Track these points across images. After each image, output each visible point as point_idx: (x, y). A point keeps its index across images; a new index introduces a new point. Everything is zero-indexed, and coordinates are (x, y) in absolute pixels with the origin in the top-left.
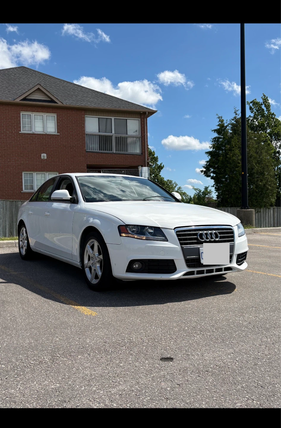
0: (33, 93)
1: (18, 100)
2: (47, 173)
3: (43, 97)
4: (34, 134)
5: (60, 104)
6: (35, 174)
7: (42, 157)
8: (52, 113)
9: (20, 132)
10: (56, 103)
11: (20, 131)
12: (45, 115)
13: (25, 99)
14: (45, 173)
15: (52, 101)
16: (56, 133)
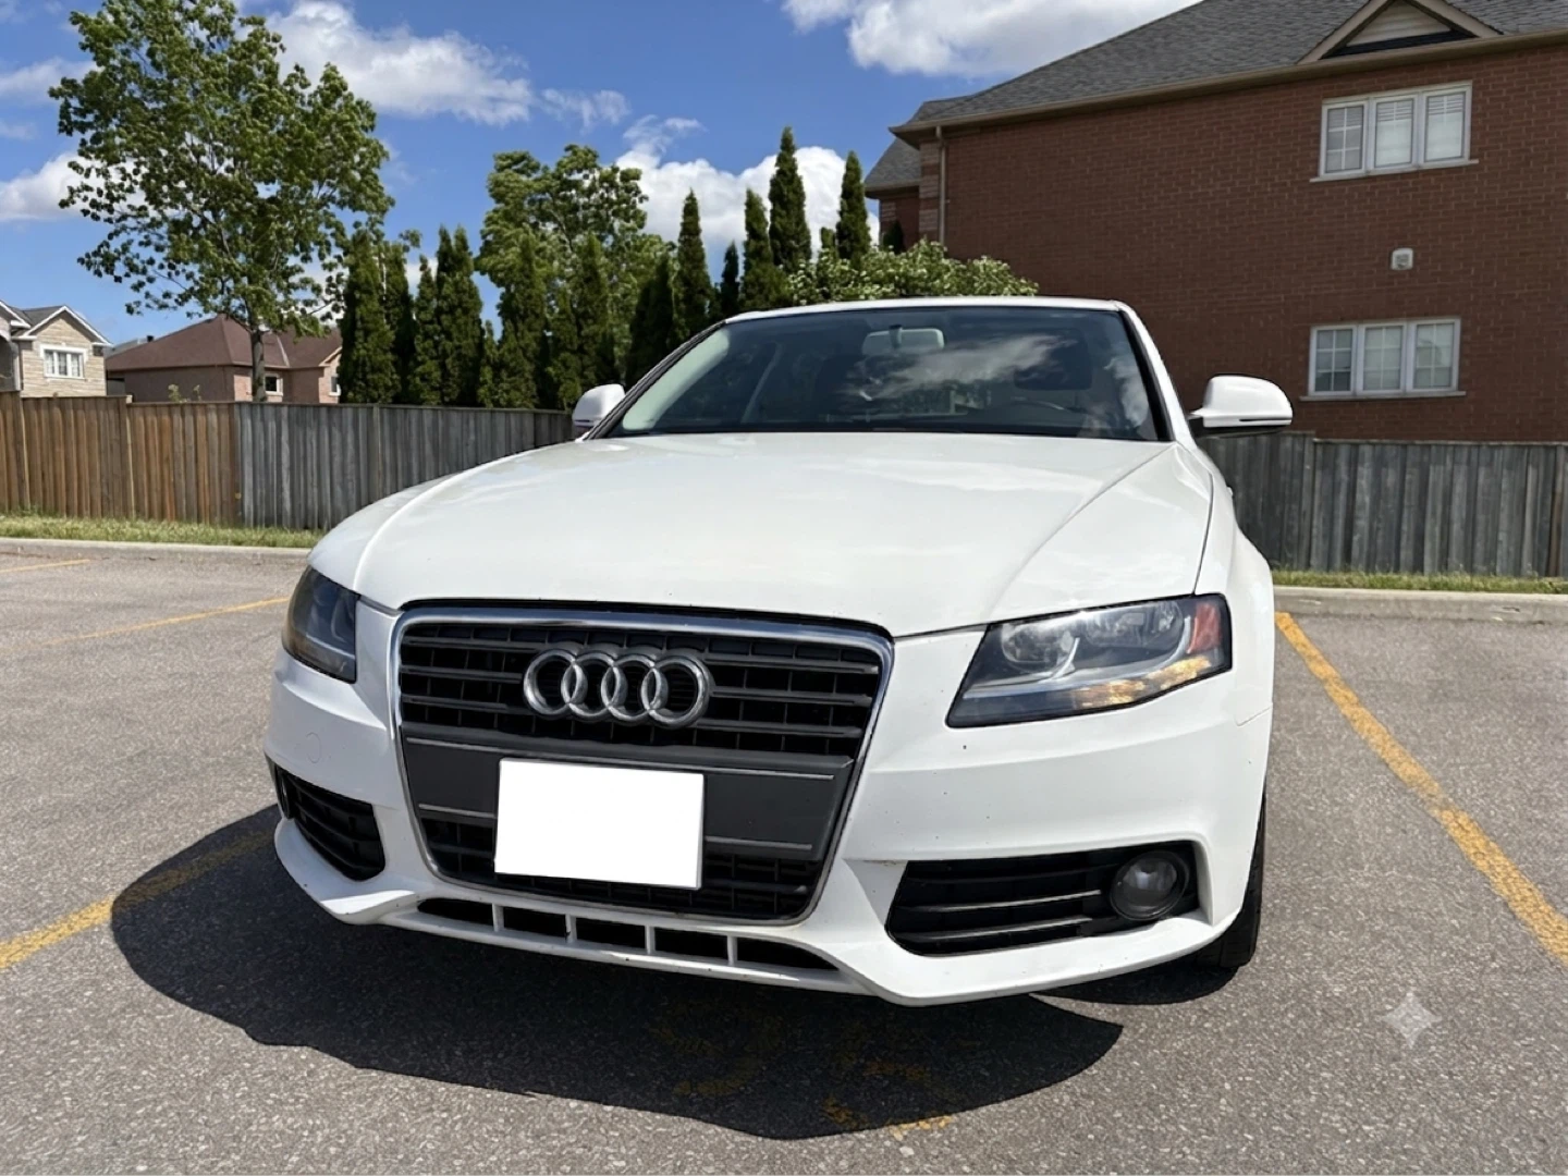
0: (1377, 21)
1: (1313, 60)
2: (1413, 326)
3: (1415, 28)
4: (1369, 179)
5: (1485, 37)
6: (1359, 331)
7: (1394, 265)
8: (1451, 80)
9: (1313, 180)
10: (1471, 36)
11: (1316, 174)
12: (1420, 96)
13: (1339, 50)
14: (1404, 324)
15: (1457, 33)
16: (1466, 161)
